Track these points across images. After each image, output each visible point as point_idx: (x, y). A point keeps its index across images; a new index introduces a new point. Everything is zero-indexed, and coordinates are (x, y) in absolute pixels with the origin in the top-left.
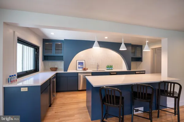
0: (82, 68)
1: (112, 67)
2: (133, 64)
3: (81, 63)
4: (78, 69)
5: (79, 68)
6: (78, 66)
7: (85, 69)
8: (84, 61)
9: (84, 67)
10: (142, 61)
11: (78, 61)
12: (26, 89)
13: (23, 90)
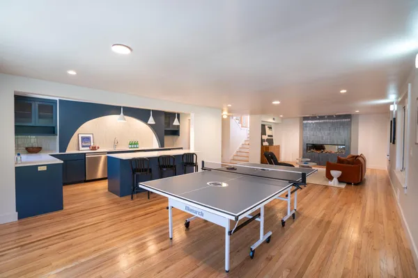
0: (89, 146)
1: (137, 144)
2: (168, 139)
3: (86, 139)
4: (81, 148)
5: (83, 146)
6: (80, 142)
7: (95, 147)
8: (91, 136)
9: (92, 144)
10: (179, 135)
11: (80, 136)
12: (45, 168)
13: (40, 169)
